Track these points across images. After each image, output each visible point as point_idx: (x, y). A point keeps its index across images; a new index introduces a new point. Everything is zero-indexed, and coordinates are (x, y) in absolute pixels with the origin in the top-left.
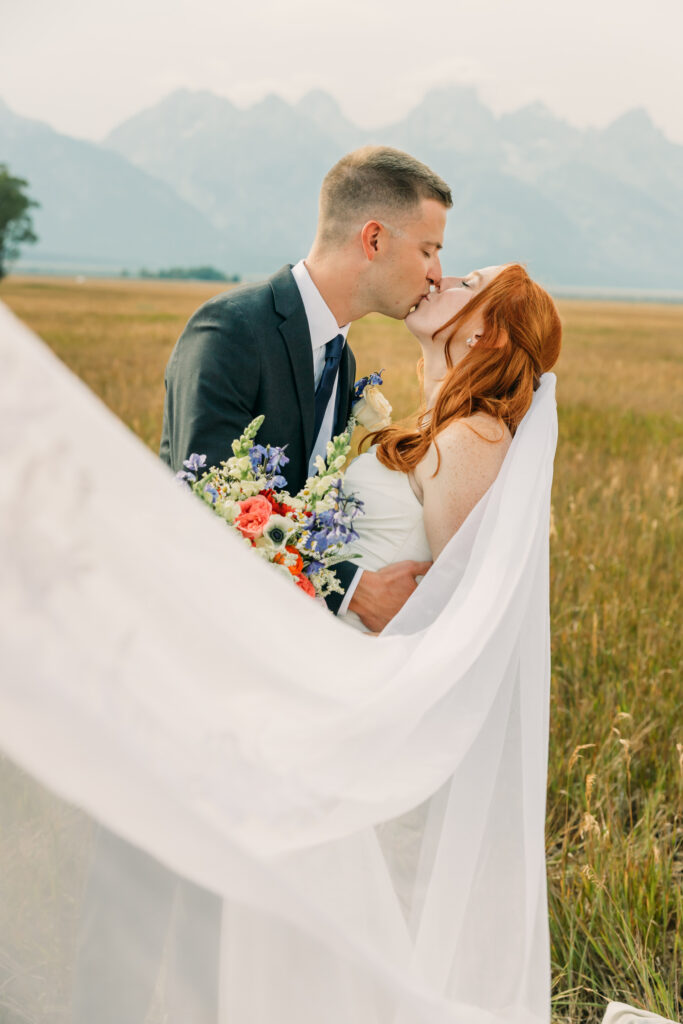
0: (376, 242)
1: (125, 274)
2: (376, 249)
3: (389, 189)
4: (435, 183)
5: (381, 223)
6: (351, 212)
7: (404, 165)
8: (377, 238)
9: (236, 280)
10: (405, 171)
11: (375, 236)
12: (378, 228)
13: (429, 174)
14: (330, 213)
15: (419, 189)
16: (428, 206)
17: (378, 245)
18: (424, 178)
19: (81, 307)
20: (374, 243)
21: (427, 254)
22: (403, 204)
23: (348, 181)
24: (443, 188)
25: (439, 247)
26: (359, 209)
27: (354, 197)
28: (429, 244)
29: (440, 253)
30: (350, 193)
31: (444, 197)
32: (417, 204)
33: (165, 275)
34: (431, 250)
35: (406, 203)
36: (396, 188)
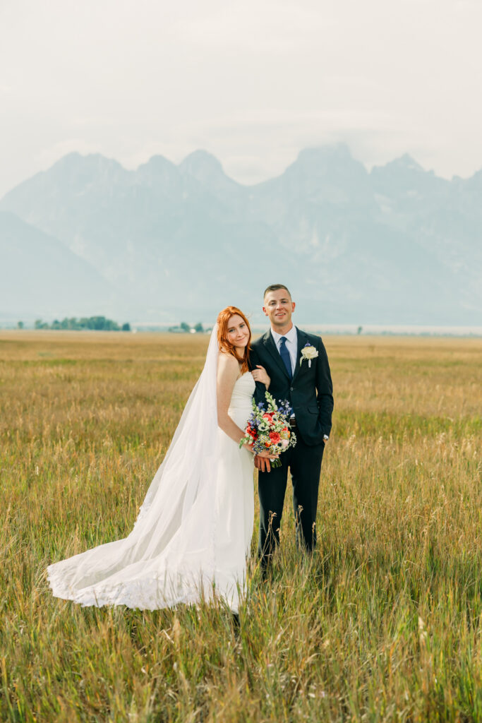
1: (20, 325)
9: (126, 327)
33: (57, 325)
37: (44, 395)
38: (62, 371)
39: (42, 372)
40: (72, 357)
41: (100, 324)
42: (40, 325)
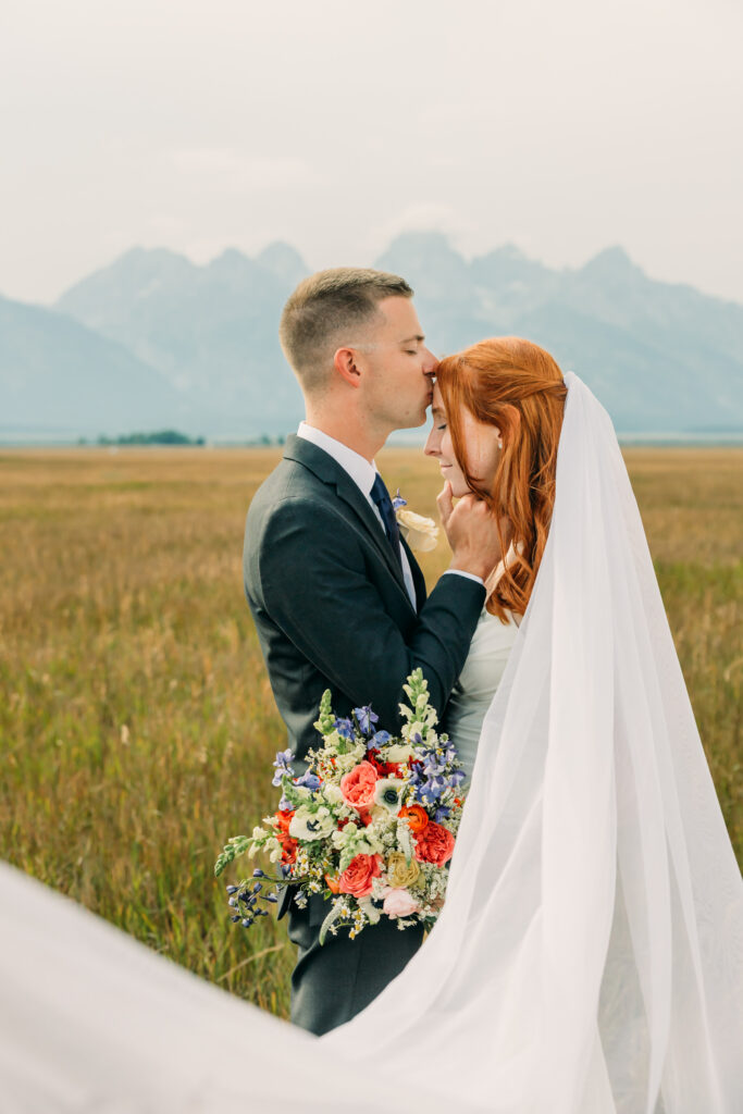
0: (355, 367)
1: (82, 442)
2: (359, 374)
3: (339, 311)
4: (383, 281)
5: (348, 347)
6: (316, 351)
7: (344, 280)
8: (354, 363)
9: (200, 442)
10: (347, 286)
11: (351, 362)
12: (349, 354)
13: (373, 276)
14: (299, 363)
15: (369, 295)
16: (387, 306)
17: (358, 369)
18: (371, 282)
19: (43, 479)
20: (354, 370)
21: (411, 353)
22: (361, 318)
23: (299, 324)
24: (393, 282)
25: (420, 339)
26: (322, 345)
27: (312, 336)
28: (406, 341)
29: (425, 343)
30: (307, 334)
31: (400, 289)
32: (375, 310)
33: (124, 441)
34: (414, 345)
35: (364, 316)
36: (346, 307)
37: (117, 536)
38: (138, 499)
39: (112, 500)
40: (144, 478)
41: (170, 439)
42: (104, 442)
